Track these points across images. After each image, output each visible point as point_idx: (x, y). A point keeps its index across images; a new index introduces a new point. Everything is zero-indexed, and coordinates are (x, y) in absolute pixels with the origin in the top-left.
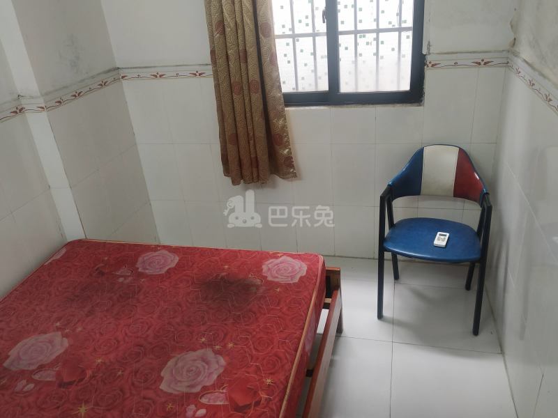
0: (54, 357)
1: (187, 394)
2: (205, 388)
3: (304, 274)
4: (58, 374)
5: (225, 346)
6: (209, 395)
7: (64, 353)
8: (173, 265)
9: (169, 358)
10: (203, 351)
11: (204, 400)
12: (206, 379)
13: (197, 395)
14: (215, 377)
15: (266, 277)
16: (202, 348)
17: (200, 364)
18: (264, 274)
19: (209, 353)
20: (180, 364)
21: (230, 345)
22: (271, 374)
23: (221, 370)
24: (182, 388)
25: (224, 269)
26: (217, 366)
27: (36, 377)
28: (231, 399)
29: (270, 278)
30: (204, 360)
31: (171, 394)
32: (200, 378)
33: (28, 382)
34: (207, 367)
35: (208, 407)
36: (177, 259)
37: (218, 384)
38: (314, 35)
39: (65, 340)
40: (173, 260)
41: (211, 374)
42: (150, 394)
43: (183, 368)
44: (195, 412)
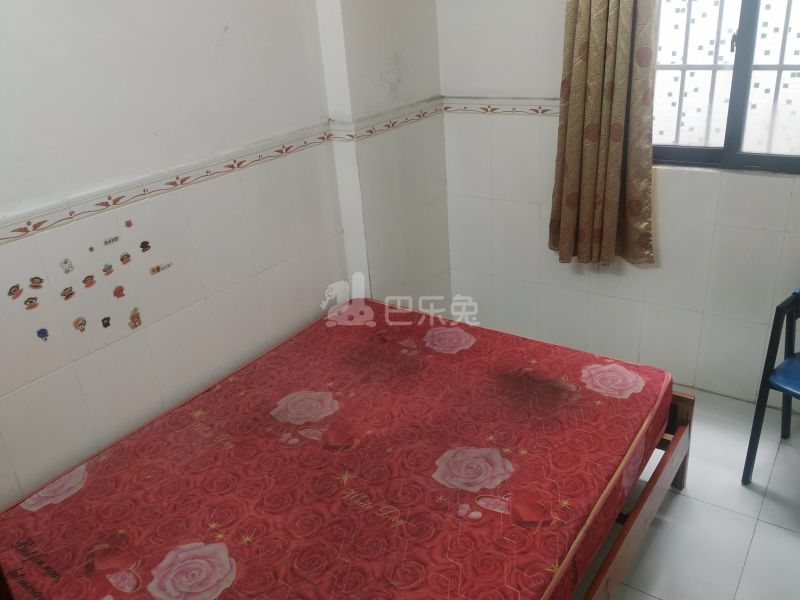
0: (322, 416)
1: (462, 490)
2: (484, 490)
3: (640, 391)
4: (325, 436)
5: (516, 451)
6: (488, 500)
7: (334, 415)
8: (467, 347)
9: (448, 448)
10: (489, 450)
11: (481, 503)
12: (487, 481)
13: (474, 495)
14: (498, 482)
15: (585, 384)
16: (488, 447)
17: (482, 463)
18: (583, 381)
19: (496, 456)
20: (459, 458)
21: (524, 452)
22: (569, 496)
23: (507, 477)
24: (457, 483)
25: (530, 364)
26: (503, 471)
27: (302, 433)
28: (514, 511)
29: (589, 386)
30: (488, 460)
31: (444, 486)
32: (480, 479)
33: (293, 436)
34: (490, 468)
35: (485, 512)
36: (473, 341)
37: (501, 490)
38: (715, 68)
39: (336, 402)
40: (469, 341)
41: (493, 477)
42: (420, 480)
43: (462, 462)
44: (469, 513)
